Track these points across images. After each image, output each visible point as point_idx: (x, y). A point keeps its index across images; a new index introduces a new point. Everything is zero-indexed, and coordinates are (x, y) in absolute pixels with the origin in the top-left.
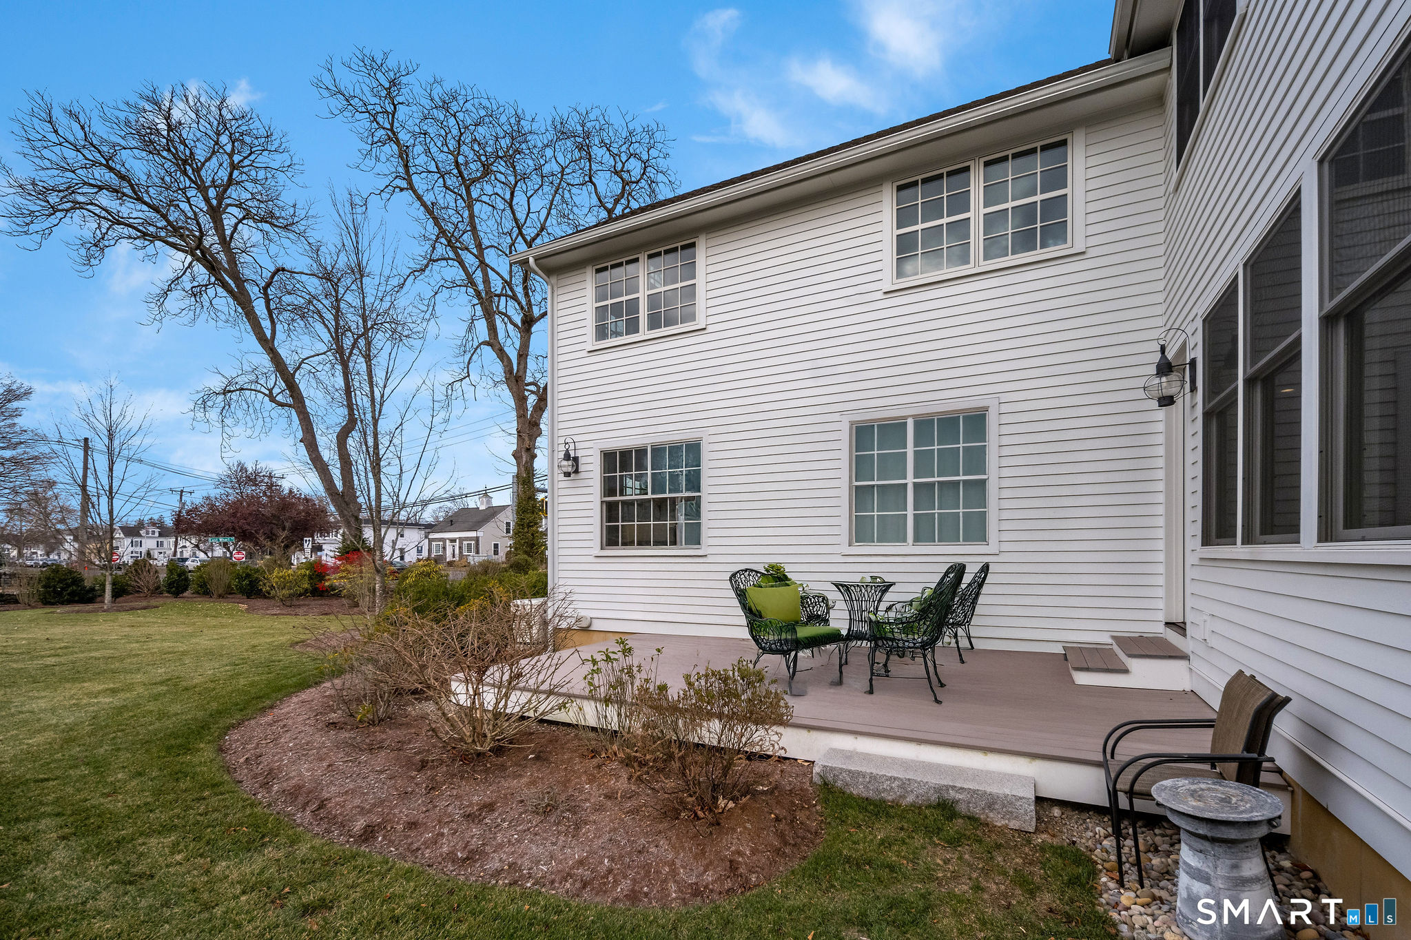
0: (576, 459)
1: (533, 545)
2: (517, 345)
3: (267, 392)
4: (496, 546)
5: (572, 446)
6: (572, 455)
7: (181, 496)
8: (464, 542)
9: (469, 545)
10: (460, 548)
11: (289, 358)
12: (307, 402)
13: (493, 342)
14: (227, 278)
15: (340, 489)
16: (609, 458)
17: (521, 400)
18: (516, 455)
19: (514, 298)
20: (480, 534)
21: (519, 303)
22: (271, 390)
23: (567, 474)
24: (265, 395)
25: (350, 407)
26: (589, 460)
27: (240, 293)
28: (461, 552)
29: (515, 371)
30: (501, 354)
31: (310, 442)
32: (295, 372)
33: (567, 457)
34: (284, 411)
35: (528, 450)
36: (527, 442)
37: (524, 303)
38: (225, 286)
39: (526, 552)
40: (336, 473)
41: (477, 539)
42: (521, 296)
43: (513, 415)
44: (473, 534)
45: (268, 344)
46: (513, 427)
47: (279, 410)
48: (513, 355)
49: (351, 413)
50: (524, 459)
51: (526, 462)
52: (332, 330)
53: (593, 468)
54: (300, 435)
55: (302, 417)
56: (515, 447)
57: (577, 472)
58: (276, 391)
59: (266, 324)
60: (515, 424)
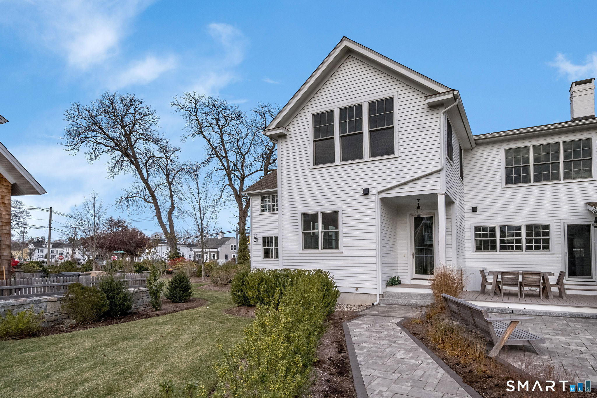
0: (257, 238)
1: (245, 256)
2: (239, 184)
3: (143, 198)
4: (226, 256)
5: (256, 235)
6: (256, 237)
7: (75, 229)
8: (211, 254)
9: (214, 255)
10: (210, 256)
11: (153, 185)
12: (158, 201)
13: (231, 184)
14: (132, 159)
15: (170, 233)
16: (264, 238)
17: (240, 204)
18: (239, 224)
19: (238, 170)
20: (219, 250)
21: (240, 172)
22: (144, 197)
23: (255, 242)
24: (143, 199)
25: (172, 201)
26: (260, 238)
27: (136, 163)
28: (210, 258)
29: (238, 193)
30: (233, 188)
31: (159, 216)
32: (155, 190)
33: (255, 238)
34: (149, 205)
35: (243, 222)
36: (243, 219)
37: (242, 172)
38: (131, 161)
39: (243, 259)
40: (168, 227)
41: (218, 252)
42: (241, 170)
43: (237, 210)
44: (216, 250)
45: (145, 181)
46: (238, 214)
47: (148, 204)
48: (238, 189)
49: (173, 204)
50: (242, 226)
51: (243, 227)
52: (165, 172)
53: (261, 240)
54: (155, 213)
55: (156, 207)
56: (238, 221)
57: (257, 241)
58: (146, 197)
59: (145, 175)
60: (238, 212)
